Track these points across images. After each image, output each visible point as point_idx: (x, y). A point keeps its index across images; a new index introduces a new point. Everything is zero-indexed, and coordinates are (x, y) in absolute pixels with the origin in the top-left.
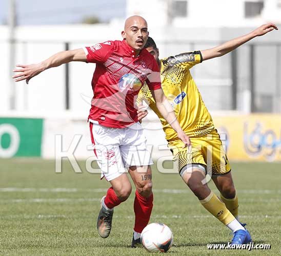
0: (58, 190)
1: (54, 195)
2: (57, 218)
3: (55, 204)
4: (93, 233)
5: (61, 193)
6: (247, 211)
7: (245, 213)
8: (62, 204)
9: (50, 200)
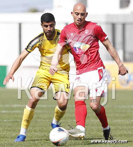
0: (15, 106)
1: (13, 109)
2: (15, 121)
3: (14, 114)
4: (35, 130)
5: (17, 107)
6: (122, 118)
7: (120, 118)
8: (17, 114)
9: (11, 112)
